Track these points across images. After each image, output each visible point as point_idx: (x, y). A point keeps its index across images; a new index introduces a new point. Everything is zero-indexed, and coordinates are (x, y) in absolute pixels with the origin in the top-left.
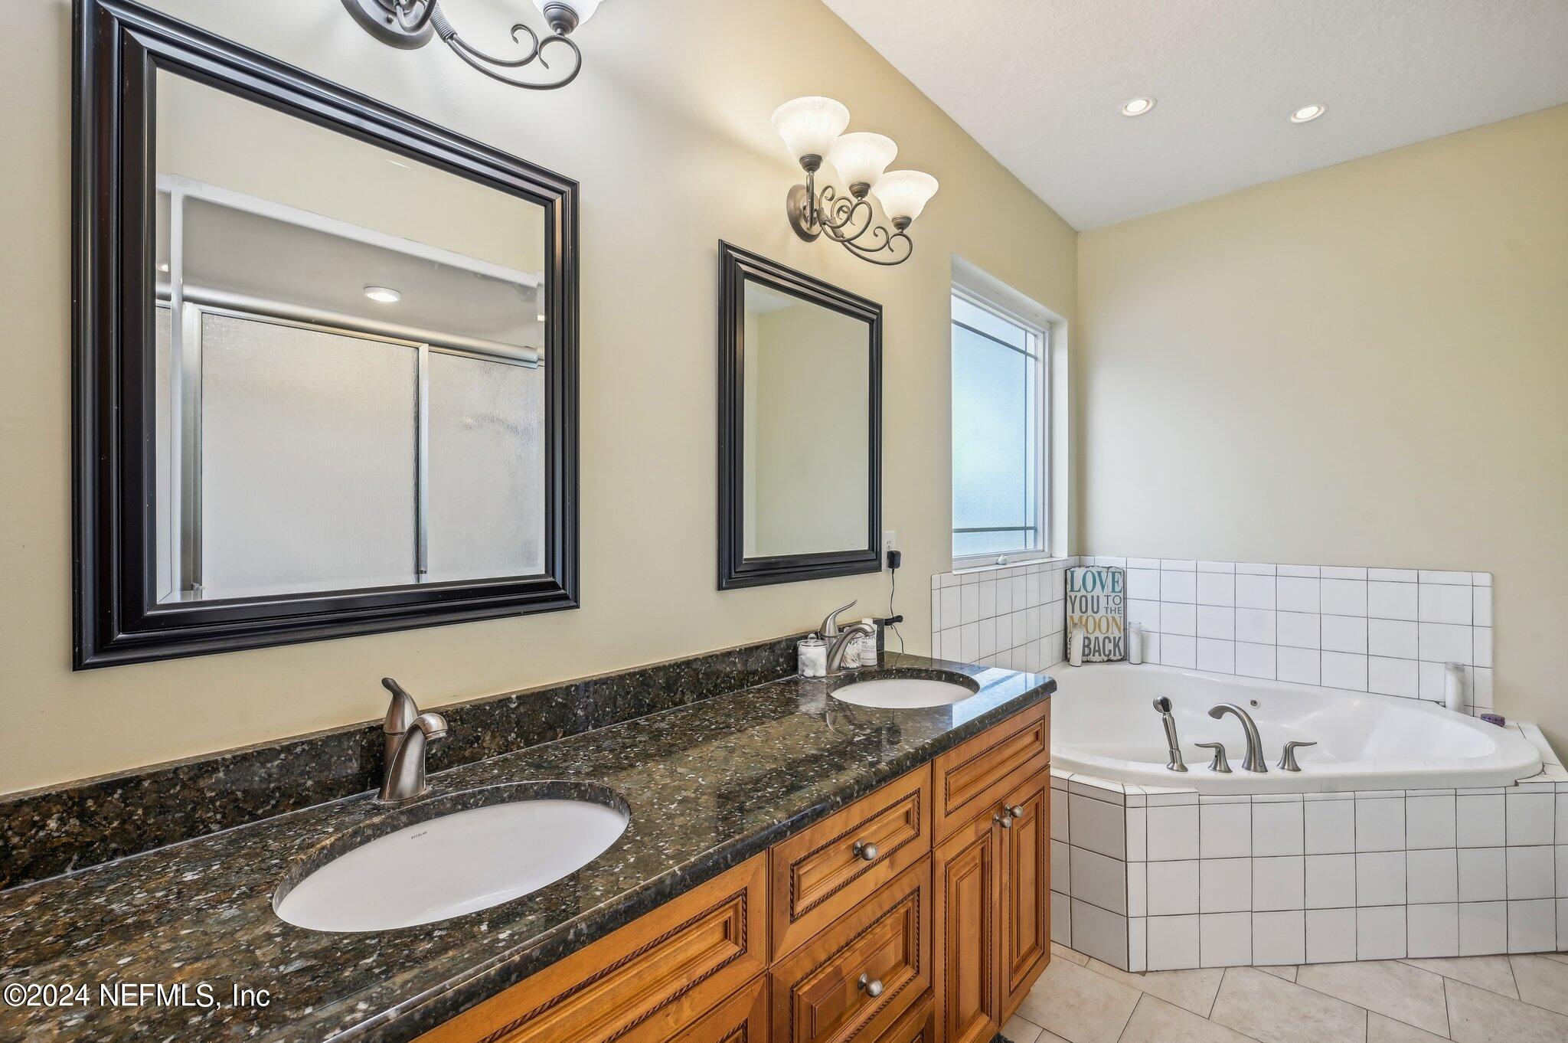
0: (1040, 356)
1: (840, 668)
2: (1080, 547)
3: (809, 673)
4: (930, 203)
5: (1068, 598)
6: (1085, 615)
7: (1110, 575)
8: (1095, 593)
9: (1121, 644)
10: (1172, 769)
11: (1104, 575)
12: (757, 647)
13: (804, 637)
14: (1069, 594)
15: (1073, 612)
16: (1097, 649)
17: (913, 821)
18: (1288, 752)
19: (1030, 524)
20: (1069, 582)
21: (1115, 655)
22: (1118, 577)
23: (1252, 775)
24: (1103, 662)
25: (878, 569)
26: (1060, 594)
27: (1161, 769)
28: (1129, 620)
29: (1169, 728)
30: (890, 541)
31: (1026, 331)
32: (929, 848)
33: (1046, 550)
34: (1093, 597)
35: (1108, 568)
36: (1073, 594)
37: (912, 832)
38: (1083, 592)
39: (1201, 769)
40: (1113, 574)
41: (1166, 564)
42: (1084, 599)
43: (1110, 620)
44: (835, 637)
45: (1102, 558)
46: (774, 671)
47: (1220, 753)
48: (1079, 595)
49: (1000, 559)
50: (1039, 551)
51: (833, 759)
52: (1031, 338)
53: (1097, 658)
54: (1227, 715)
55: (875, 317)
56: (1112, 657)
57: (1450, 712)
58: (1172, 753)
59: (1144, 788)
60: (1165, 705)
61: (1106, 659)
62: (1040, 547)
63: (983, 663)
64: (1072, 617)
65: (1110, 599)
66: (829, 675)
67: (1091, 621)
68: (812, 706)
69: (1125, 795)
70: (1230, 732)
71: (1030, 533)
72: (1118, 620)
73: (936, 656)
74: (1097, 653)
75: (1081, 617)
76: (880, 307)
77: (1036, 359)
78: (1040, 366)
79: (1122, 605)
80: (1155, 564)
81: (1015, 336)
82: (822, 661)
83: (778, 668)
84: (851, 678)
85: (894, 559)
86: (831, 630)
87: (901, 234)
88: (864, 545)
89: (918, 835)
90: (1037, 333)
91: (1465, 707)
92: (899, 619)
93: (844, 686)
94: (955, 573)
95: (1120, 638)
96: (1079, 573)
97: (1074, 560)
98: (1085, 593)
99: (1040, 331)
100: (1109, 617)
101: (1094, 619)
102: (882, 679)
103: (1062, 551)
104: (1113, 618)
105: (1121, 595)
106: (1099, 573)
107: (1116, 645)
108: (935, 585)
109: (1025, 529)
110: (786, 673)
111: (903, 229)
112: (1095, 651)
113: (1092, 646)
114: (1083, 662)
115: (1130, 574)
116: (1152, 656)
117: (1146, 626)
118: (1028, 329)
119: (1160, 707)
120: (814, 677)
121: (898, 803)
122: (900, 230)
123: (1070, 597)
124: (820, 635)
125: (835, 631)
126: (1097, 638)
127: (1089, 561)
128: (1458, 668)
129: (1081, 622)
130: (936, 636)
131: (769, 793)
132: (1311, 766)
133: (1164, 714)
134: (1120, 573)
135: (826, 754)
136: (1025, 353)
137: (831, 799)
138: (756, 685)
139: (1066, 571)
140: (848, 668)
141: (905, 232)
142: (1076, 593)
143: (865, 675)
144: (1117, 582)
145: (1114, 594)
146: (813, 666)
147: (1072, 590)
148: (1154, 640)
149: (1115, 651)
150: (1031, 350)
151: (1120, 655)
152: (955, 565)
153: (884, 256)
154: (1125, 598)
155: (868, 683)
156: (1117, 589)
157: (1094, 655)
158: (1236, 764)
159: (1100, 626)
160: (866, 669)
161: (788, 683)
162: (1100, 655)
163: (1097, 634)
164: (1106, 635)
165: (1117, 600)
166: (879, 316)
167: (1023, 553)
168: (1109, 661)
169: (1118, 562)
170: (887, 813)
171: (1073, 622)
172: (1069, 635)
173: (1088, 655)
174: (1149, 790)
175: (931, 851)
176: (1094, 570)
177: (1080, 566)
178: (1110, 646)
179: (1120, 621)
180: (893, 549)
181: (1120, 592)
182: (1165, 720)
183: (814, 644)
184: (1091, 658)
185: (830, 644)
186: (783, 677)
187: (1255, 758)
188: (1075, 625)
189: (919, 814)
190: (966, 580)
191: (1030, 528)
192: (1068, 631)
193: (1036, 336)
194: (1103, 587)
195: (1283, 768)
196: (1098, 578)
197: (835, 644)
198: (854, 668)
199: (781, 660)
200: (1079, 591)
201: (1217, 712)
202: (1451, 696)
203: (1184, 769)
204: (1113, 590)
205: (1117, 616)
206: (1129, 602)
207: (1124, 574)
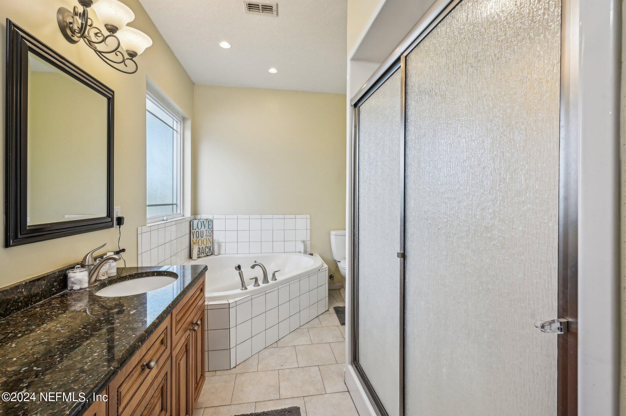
0: (179, 130)
1: (96, 281)
2: (195, 212)
3: (76, 287)
4: (147, 49)
5: (191, 233)
6: (198, 239)
7: (207, 222)
8: (202, 230)
9: (211, 249)
10: (242, 290)
11: (205, 222)
12: (39, 279)
13: (72, 267)
14: (192, 231)
15: (193, 238)
16: (203, 252)
17: (165, 342)
18: (274, 275)
19: (175, 202)
20: (192, 226)
21: (209, 253)
22: (210, 222)
23: (265, 285)
24: (205, 256)
25: (112, 226)
26: (188, 232)
27: (239, 291)
28: (214, 239)
29: (241, 275)
30: (117, 212)
31: (173, 119)
32: (170, 352)
33: (182, 213)
34: (201, 231)
35: (207, 219)
36: (193, 231)
37: (165, 348)
38: (197, 230)
39: (251, 287)
40: (209, 221)
41: (227, 217)
42: (197, 232)
43: (207, 239)
44: (93, 265)
45: (204, 215)
46: (50, 290)
47: (256, 279)
48: (196, 231)
49: (165, 218)
50: (178, 214)
51: (125, 326)
52: (175, 122)
53: (203, 255)
54: (257, 267)
55: (111, 96)
56: (208, 254)
57: (302, 254)
58: (242, 284)
59: (234, 299)
60: (239, 267)
61: (206, 255)
62: (179, 212)
63: (160, 265)
64: (193, 240)
65: (207, 231)
66: (90, 286)
67: (200, 241)
68: (80, 306)
69: (229, 304)
70: (258, 272)
71: (175, 206)
72: (210, 240)
73: (140, 265)
74: (203, 254)
75: (196, 240)
76: (113, 92)
77: (177, 132)
78: (179, 136)
79: (212, 233)
80: (223, 217)
81: (169, 121)
82: (86, 279)
83: (54, 289)
84: (104, 285)
85: (120, 221)
86: (89, 260)
87: (131, 59)
88: (104, 214)
89: (166, 348)
90: (178, 121)
91: (305, 252)
92: (123, 250)
93: (100, 289)
94: (148, 225)
95: (211, 246)
96: (195, 222)
97: (193, 217)
98: (198, 230)
99: (179, 120)
100: (207, 238)
101: (201, 240)
102: (121, 281)
103: (188, 214)
104: (208, 239)
105: (211, 229)
106: (203, 222)
107: (210, 249)
108: (139, 232)
109: (173, 204)
110: (58, 291)
111: (133, 57)
112: (202, 253)
113: (201, 251)
114: (198, 258)
115: (215, 221)
116: (222, 251)
117: (221, 240)
118: (174, 118)
119: (238, 268)
120: (81, 289)
121: (160, 336)
122: (131, 57)
123: (192, 232)
124: (83, 265)
125: (93, 262)
126: (203, 247)
127: (199, 217)
128: (304, 242)
129: (196, 242)
130: (140, 257)
131: (97, 356)
132: (280, 277)
133: (239, 271)
134: (211, 221)
135: (119, 325)
136: (172, 128)
137: (137, 345)
138: (38, 302)
139: (190, 221)
140: (101, 280)
141: (134, 59)
142: (194, 231)
143: (111, 281)
144: (210, 225)
145: (208, 230)
146: (81, 283)
147: (193, 229)
148: (223, 245)
149: (209, 252)
150: (175, 128)
151: (211, 252)
152: (148, 221)
153: (121, 67)
154: (213, 231)
155: (113, 285)
156: (210, 228)
157: (201, 255)
158: (260, 282)
159: (204, 243)
160: (112, 278)
161: (63, 296)
162: (204, 254)
163: (203, 246)
164: (206, 246)
165: (210, 232)
166: (113, 96)
167: (172, 215)
168: (207, 255)
169: (210, 217)
170: (156, 342)
171: (193, 242)
172: (192, 248)
173: (199, 255)
174: (237, 299)
175: (171, 353)
176: (201, 221)
177: (196, 220)
178: (207, 250)
179: (211, 240)
180: (119, 215)
181: (211, 228)
182: (239, 273)
183: (80, 271)
184: (200, 256)
185: (89, 270)
186: (56, 293)
187: (266, 280)
188: (194, 243)
189: (167, 338)
190: (153, 228)
191: (175, 204)
192: (191, 246)
193: (177, 122)
194: (205, 227)
195: (272, 280)
196: (203, 224)
197: (93, 269)
198: (104, 279)
199: (55, 284)
200: (196, 229)
201: (253, 267)
202: (302, 251)
203: (246, 289)
204: (209, 228)
205: (210, 238)
206: (214, 232)
207: (212, 221)
